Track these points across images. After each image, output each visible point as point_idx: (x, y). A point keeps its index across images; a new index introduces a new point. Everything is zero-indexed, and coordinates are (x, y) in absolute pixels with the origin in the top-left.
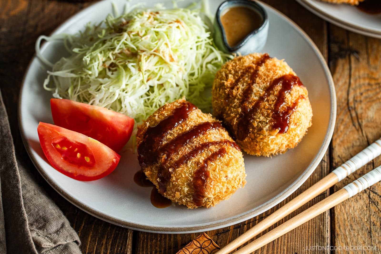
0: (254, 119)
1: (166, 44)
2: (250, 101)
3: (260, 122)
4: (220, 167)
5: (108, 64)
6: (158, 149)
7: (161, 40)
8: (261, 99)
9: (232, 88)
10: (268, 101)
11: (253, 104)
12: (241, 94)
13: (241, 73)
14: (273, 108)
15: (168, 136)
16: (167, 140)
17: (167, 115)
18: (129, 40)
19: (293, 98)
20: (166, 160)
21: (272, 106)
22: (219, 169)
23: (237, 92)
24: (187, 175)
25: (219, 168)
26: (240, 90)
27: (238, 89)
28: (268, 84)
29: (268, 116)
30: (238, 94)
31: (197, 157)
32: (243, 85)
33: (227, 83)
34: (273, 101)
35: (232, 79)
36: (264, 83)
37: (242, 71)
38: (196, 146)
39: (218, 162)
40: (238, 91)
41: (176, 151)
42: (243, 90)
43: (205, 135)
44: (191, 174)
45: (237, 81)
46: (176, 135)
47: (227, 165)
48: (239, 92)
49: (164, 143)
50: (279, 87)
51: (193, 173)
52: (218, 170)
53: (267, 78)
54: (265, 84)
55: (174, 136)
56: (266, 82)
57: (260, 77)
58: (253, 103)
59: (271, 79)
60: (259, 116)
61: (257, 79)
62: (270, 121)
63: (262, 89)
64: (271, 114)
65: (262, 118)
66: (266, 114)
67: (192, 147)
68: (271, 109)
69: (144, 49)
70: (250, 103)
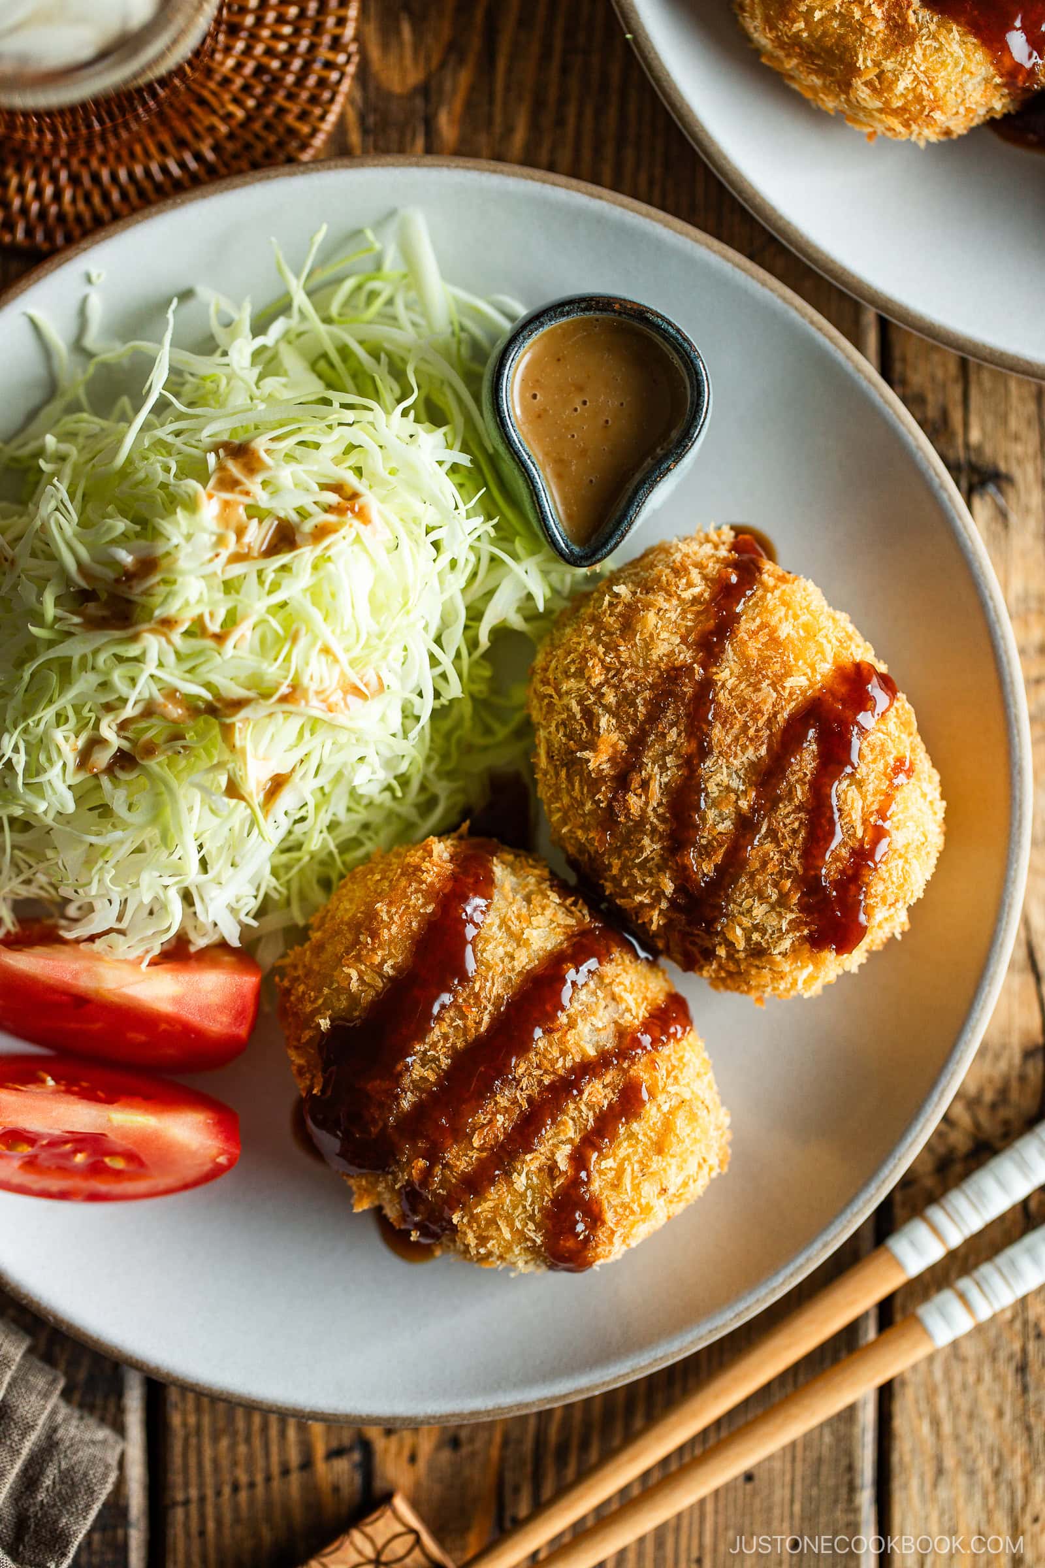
0: (730, 916)
1: (326, 651)
2: (704, 842)
3: (756, 928)
4: (636, 1167)
5: (103, 758)
6: (386, 1125)
7: (303, 642)
8: (745, 825)
9: (622, 782)
10: (772, 834)
11: (718, 858)
12: (660, 810)
13: (646, 702)
14: (801, 872)
15: (417, 1072)
16: (416, 1086)
17: (393, 967)
18: (171, 659)
19: (870, 799)
20: (427, 1173)
21: (795, 861)
22: (634, 1178)
23: (647, 803)
24: (518, 1225)
25: (633, 1170)
26: (655, 787)
27: (645, 785)
28: (763, 751)
29: (783, 901)
30: (650, 813)
31: (542, 1149)
32: (664, 768)
33: (599, 761)
34: (795, 832)
35: (615, 737)
36: (744, 749)
37: (647, 694)
38: (530, 1100)
39: (624, 1149)
40: (647, 797)
41: (460, 1135)
42: (666, 788)
43: (557, 1036)
44: (531, 1217)
45: (637, 744)
46: (445, 1062)
47: (659, 1148)
48: (654, 803)
49: (405, 1105)
50: (806, 761)
51: (538, 1216)
52: (632, 1183)
53: (756, 720)
54: (751, 750)
55: (439, 1067)
56: (751, 740)
57: (726, 720)
58: (715, 851)
59: (770, 722)
60: (746, 904)
61: (717, 732)
62: (795, 925)
63: (741, 773)
64: (795, 898)
65: (760, 910)
66: (774, 897)
67: (514, 1102)
68: (789, 874)
69: (238, 692)
70: (706, 852)
